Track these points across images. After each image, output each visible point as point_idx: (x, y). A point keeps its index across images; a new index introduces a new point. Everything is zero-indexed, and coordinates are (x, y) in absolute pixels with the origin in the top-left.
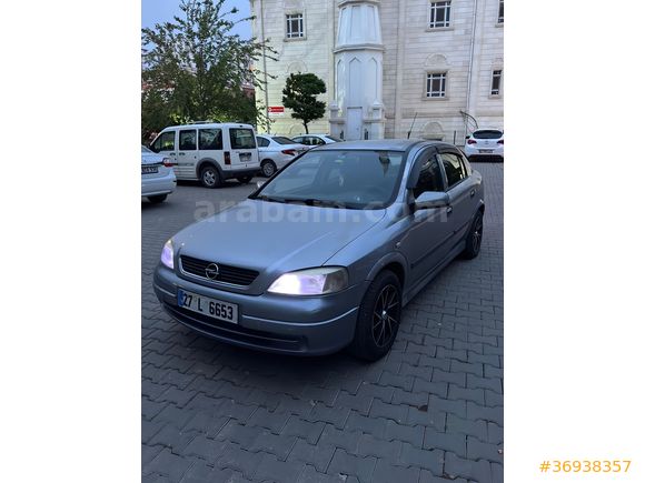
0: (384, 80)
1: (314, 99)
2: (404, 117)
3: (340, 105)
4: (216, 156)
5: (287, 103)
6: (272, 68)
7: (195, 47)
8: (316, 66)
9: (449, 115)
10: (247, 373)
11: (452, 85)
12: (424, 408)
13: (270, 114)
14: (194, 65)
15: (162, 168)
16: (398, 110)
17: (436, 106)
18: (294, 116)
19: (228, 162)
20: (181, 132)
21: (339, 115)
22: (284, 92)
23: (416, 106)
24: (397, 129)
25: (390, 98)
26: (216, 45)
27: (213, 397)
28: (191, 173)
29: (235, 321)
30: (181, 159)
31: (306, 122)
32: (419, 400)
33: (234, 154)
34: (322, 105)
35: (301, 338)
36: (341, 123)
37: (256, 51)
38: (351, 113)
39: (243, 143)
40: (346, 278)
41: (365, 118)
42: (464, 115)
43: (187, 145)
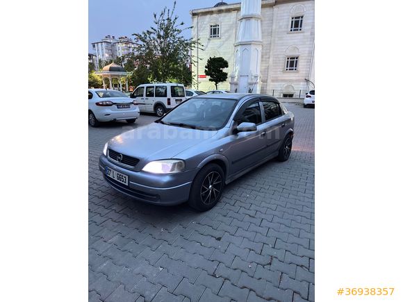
0: (262, 61)
1: (222, 71)
2: (273, 81)
3: (236, 74)
4: (164, 100)
5: (207, 73)
6: (201, 54)
7: (161, 43)
8: (225, 53)
9: (298, 81)
10: (136, 211)
11: (301, 64)
12: (219, 239)
13: (199, 79)
14: (160, 52)
15: (132, 106)
16: (269, 77)
17: (291, 76)
18: (210, 80)
19: (169, 103)
20: (147, 87)
21: (235, 80)
22: (206, 67)
23: (280, 75)
24: (268, 88)
25: (266, 71)
26: (172, 42)
27: (115, 221)
28: (151, 109)
29: (127, 184)
30: (146, 102)
31: (217, 83)
32: (217, 234)
33: (173, 100)
34: (226, 74)
35: (156, 195)
36: (236, 84)
37: (193, 45)
38: (242, 78)
39: (179, 94)
40: (184, 166)
41: (250, 81)
42: (307, 81)
43: (150, 95)
